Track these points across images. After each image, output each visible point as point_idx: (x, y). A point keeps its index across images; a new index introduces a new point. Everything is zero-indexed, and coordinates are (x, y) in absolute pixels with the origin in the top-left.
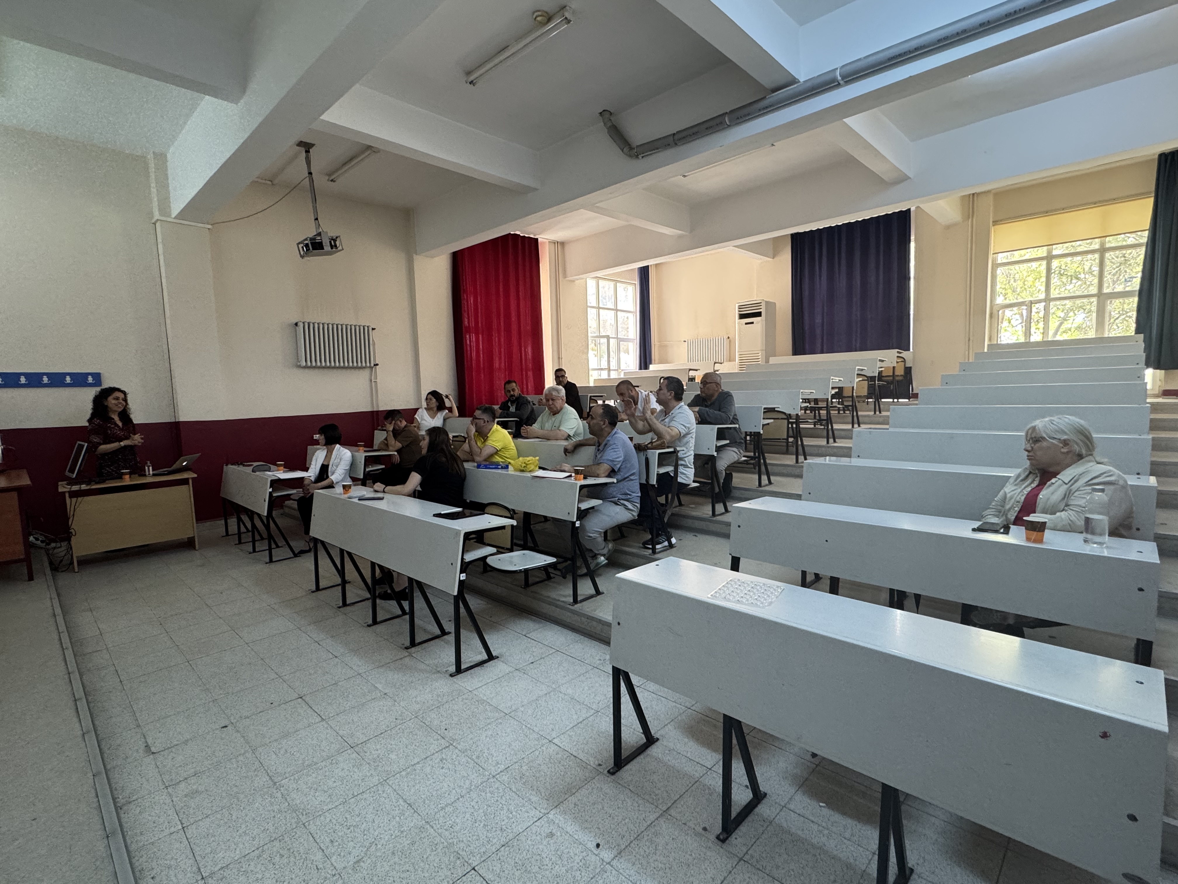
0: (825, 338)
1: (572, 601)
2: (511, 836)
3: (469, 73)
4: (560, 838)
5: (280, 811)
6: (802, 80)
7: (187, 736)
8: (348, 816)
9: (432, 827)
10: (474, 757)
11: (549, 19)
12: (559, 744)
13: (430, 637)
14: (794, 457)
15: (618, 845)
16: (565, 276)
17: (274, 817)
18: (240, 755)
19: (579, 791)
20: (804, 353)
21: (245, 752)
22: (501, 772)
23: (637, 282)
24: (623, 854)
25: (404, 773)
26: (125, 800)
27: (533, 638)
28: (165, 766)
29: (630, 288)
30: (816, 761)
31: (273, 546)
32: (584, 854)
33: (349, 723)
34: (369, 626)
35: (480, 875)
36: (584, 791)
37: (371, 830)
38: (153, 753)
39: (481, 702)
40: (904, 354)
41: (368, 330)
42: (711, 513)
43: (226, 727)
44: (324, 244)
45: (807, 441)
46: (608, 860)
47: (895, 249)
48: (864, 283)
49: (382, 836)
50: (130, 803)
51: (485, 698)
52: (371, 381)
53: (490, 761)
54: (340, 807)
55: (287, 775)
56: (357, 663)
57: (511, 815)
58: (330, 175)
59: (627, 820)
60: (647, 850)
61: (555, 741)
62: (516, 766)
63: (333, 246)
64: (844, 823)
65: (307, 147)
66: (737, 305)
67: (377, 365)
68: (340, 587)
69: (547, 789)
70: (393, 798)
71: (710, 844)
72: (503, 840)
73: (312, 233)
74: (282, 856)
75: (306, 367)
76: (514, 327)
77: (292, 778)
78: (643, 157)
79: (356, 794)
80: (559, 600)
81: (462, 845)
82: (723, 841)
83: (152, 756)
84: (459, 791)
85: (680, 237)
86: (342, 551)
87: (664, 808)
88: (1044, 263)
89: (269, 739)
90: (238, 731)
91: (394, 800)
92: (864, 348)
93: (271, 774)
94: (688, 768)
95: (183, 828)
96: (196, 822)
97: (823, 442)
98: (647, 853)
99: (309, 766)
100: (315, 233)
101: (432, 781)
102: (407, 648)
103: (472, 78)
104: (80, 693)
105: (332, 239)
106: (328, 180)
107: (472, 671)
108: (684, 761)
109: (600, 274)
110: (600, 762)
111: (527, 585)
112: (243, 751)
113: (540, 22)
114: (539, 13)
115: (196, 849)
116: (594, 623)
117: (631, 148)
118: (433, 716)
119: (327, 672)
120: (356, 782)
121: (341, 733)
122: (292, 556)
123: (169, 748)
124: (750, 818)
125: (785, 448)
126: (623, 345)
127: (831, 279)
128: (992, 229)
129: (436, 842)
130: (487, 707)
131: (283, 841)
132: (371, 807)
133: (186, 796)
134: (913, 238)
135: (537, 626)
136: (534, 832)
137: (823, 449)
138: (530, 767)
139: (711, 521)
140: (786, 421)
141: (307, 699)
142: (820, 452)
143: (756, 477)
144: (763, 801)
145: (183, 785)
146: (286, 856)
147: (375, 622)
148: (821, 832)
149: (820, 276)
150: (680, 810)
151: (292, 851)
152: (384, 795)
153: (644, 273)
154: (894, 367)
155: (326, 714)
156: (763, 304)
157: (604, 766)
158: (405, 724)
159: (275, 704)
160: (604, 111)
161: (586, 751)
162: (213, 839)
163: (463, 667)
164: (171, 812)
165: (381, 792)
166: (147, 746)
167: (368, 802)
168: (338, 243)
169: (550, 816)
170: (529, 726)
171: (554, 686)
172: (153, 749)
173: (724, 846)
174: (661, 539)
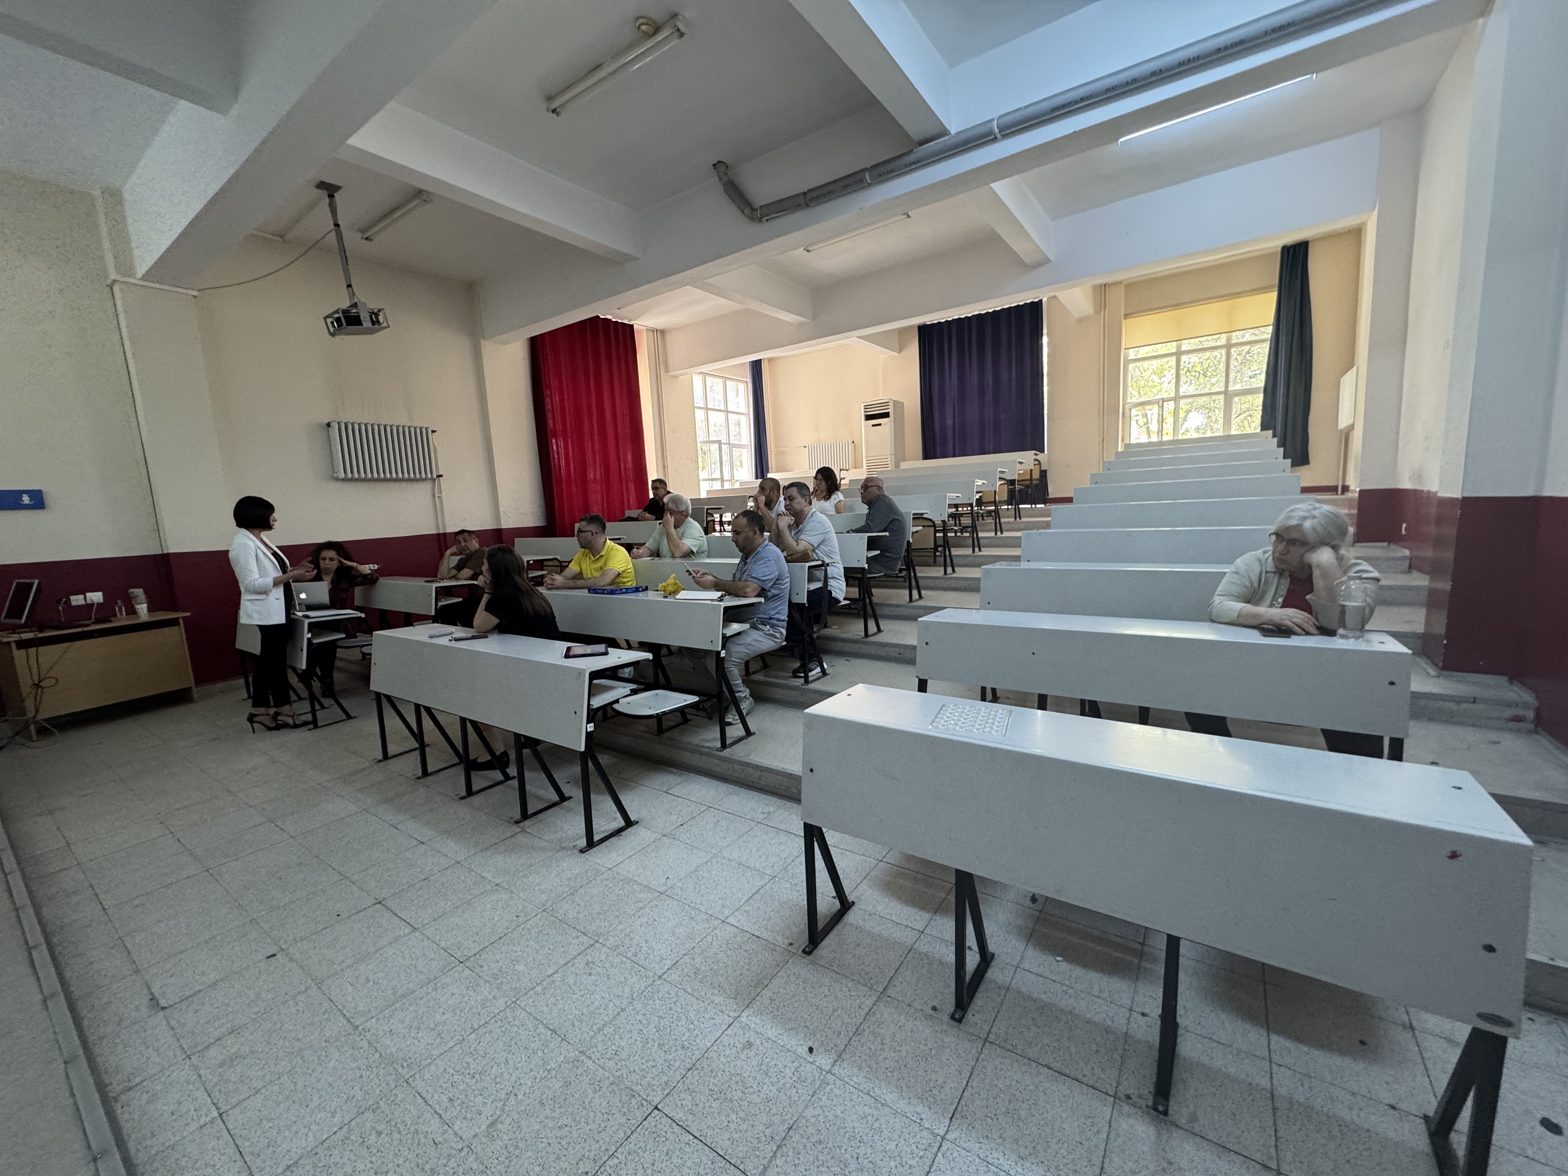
0: (957, 440)
1: (720, 746)
2: (698, 1054)
3: (550, 98)
4: (761, 1048)
5: (369, 1067)
6: (953, 132)
7: (213, 976)
8: (468, 1060)
9: (590, 1058)
10: (629, 954)
11: (657, 30)
12: (735, 923)
13: (546, 805)
14: (942, 568)
15: (836, 1046)
16: (667, 370)
17: (361, 1077)
18: (299, 993)
19: (773, 981)
20: (935, 457)
21: (307, 989)
22: (668, 969)
23: (749, 380)
24: (844, 1056)
25: (539, 989)
26: (121, 1087)
27: (676, 794)
28: (183, 1025)
29: (741, 387)
30: (1038, 906)
31: (317, 707)
32: (796, 1064)
33: (453, 929)
34: (462, 798)
35: (667, 1116)
36: (776, 982)
37: (506, 1076)
38: (163, 1008)
39: (627, 881)
40: (1040, 456)
41: (427, 433)
42: (863, 634)
43: (274, 955)
44: (362, 319)
45: (955, 552)
46: (828, 1068)
47: (1027, 341)
48: (997, 381)
49: (522, 1081)
50: (131, 1089)
51: (630, 876)
52: (434, 496)
53: (652, 957)
54: (456, 1049)
55: (373, 1014)
56: (452, 848)
57: (692, 1026)
58: (363, 231)
59: (840, 1011)
60: (872, 1046)
61: (729, 920)
62: (687, 959)
63: (375, 322)
64: (1089, 977)
65: (330, 189)
66: (863, 405)
67: (441, 476)
68: (418, 752)
69: (732, 984)
70: (530, 1026)
71: (945, 1027)
72: (688, 1063)
73: (345, 304)
74: (379, 1133)
75: (345, 480)
76: (610, 431)
77: (381, 1016)
78: (767, 220)
79: (476, 1026)
80: (703, 747)
81: (634, 1077)
82: (960, 1021)
83: (161, 1013)
84: (617, 1002)
85: (801, 325)
86: (417, 707)
87: (881, 989)
88: (1174, 358)
89: (340, 964)
90: (291, 960)
91: (532, 1029)
92: (998, 449)
93: (348, 1015)
94: (898, 934)
95: (221, 1115)
96: (239, 1103)
97: (969, 551)
98: (873, 1050)
99: (403, 996)
100: (349, 305)
101: (579, 993)
102: (517, 822)
103: (554, 105)
104: (35, 935)
105: (373, 313)
106: (362, 238)
107: (607, 843)
108: (890, 925)
109: (706, 368)
110: (790, 941)
111: (661, 731)
112: (303, 988)
113: (645, 33)
114: (644, 21)
115: (245, 1145)
116: (751, 771)
117: (753, 210)
118: (566, 906)
119: (412, 865)
120: (474, 1010)
121: (443, 944)
122: (345, 717)
123: (187, 998)
124: (982, 987)
125: (932, 561)
126: (736, 452)
127: (961, 377)
128: (1124, 322)
129: (598, 1078)
130: (635, 887)
131: (379, 1110)
132: (500, 1043)
133: (221, 1066)
134: (1045, 331)
135: (679, 780)
136: (726, 1044)
137: (969, 559)
138: (705, 958)
139: (864, 643)
140: (933, 529)
141: (389, 903)
142: (966, 562)
143: (907, 592)
144: (993, 964)
145: (213, 1052)
146: (385, 1132)
147: (470, 793)
148: (1066, 993)
149: (950, 371)
150: (899, 989)
151: (393, 1123)
152: (517, 1022)
153: (756, 367)
154: (1031, 470)
155: (420, 920)
156: (891, 404)
157: (797, 945)
158: (530, 922)
159: (344, 915)
160: (719, 162)
161: (770, 929)
162: (271, 1124)
163: (596, 838)
164: (201, 1094)
165: (511, 1019)
166: (153, 999)
167: (496, 1036)
168: (381, 318)
169: (743, 1019)
170: (693, 905)
171: (714, 851)
172: (163, 1003)
173: (962, 1026)
174: (812, 666)
